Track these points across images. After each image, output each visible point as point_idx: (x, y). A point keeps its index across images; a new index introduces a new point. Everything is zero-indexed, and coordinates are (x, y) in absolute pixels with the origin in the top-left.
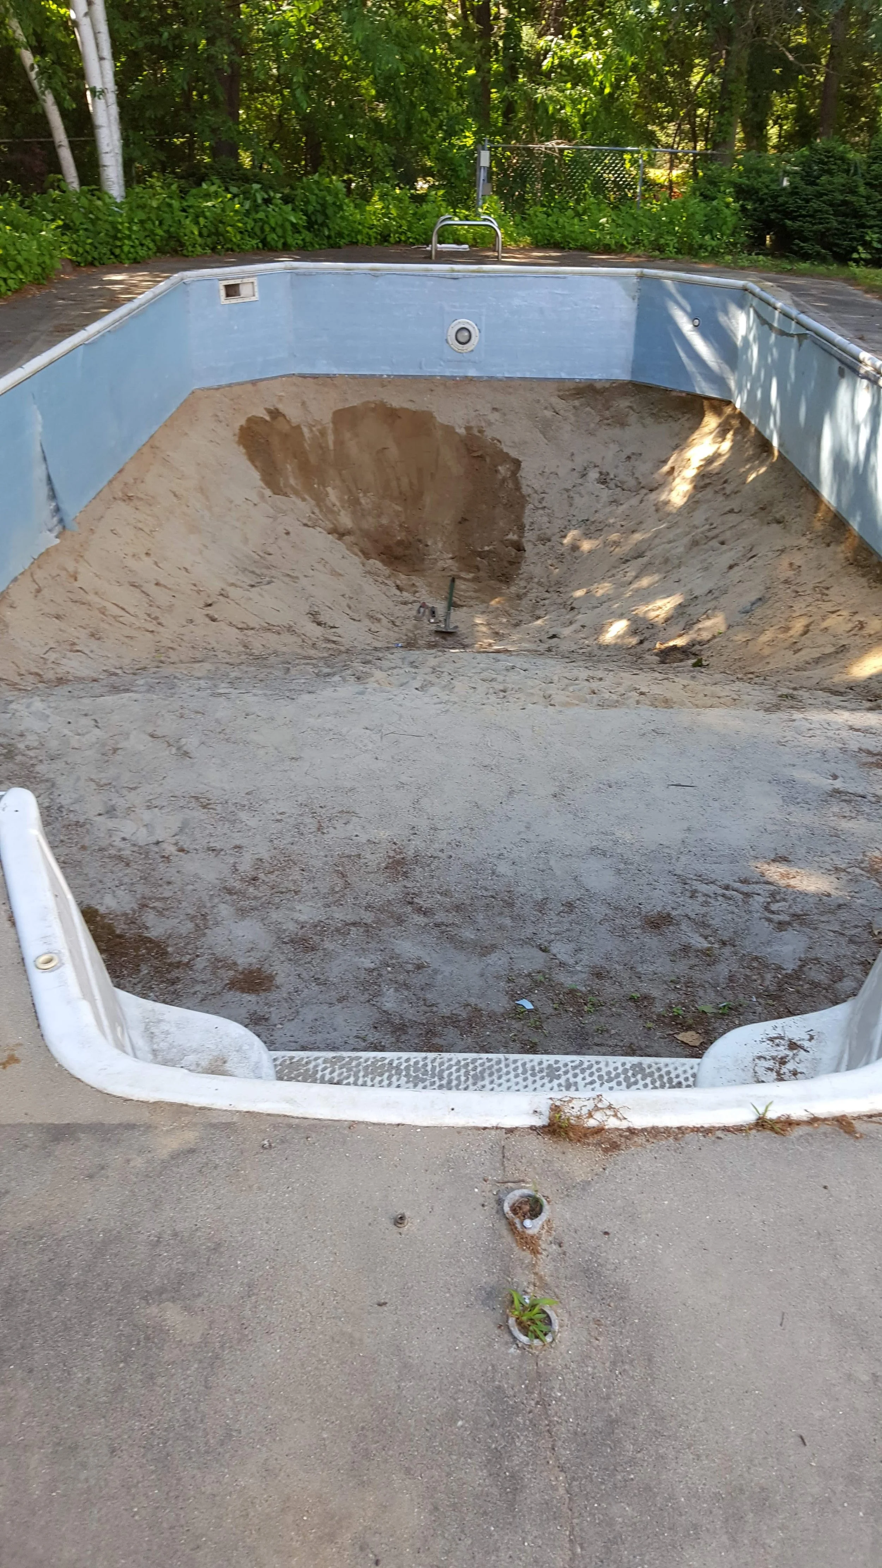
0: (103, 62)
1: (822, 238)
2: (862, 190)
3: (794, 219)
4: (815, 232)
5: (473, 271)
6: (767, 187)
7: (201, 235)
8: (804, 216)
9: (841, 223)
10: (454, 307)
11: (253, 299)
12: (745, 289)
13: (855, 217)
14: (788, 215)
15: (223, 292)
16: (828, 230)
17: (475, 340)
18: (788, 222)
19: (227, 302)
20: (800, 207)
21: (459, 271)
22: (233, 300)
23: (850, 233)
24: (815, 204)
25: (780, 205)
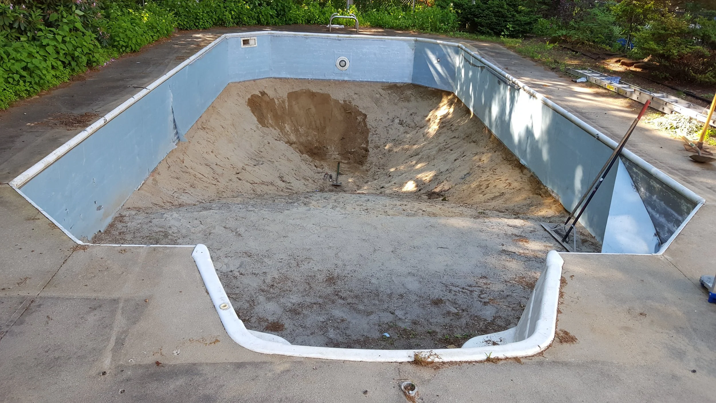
1: (489, 26)
2: (505, 6)
3: (478, 18)
4: (487, 23)
5: (347, 37)
6: (467, 4)
8: (482, 17)
9: (497, 20)
10: (339, 51)
11: (254, 46)
12: (458, 47)
13: (503, 17)
14: (475, 16)
15: (242, 43)
16: (492, 22)
17: (347, 65)
18: (476, 19)
20: (480, 13)
21: (341, 37)
22: (246, 47)
23: (501, 24)
24: (486, 12)
25: (472, 12)
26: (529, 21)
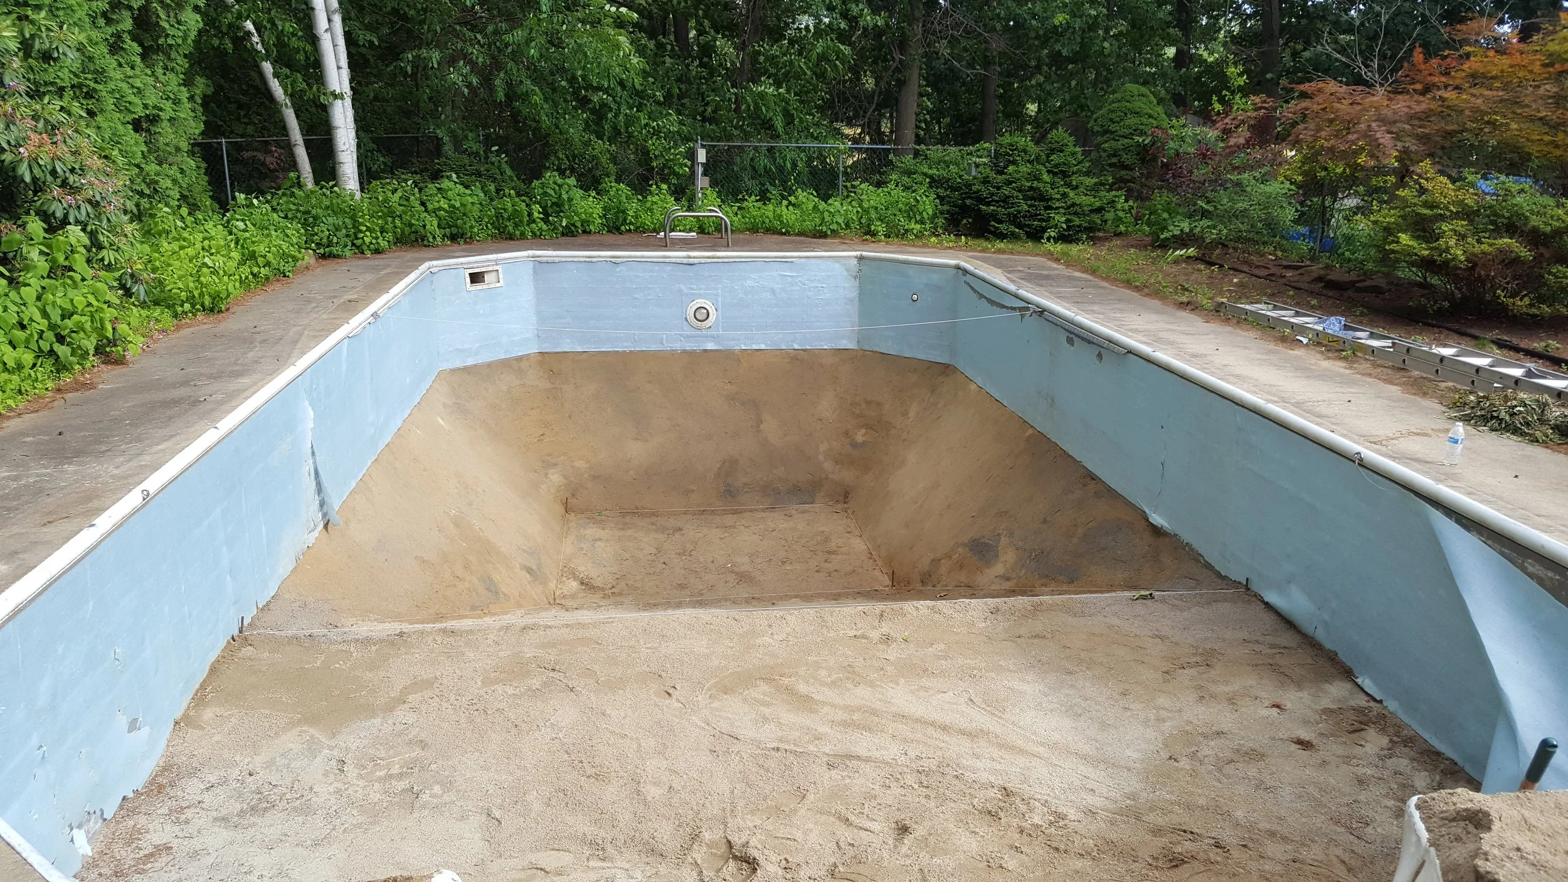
0: (341, 71)
1: (1014, 220)
3: (988, 204)
4: (1009, 214)
5: (708, 257)
6: (960, 177)
7: (439, 226)
8: (997, 202)
9: (1030, 206)
10: (692, 289)
11: (498, 285)
12: (958, 267)
13: (1040, 200)
14: (981, 200)
15: (468, 280)
16: (1019, 212)
17: (712, 318)
18: (983, 207)
19: (473, 288)
20: (993, 194)
21: (694, 258)
22: (479, 286)
23: (1040, 215)
24: (1006, 191)
25: (974, 193)
26: (1098, 204)
